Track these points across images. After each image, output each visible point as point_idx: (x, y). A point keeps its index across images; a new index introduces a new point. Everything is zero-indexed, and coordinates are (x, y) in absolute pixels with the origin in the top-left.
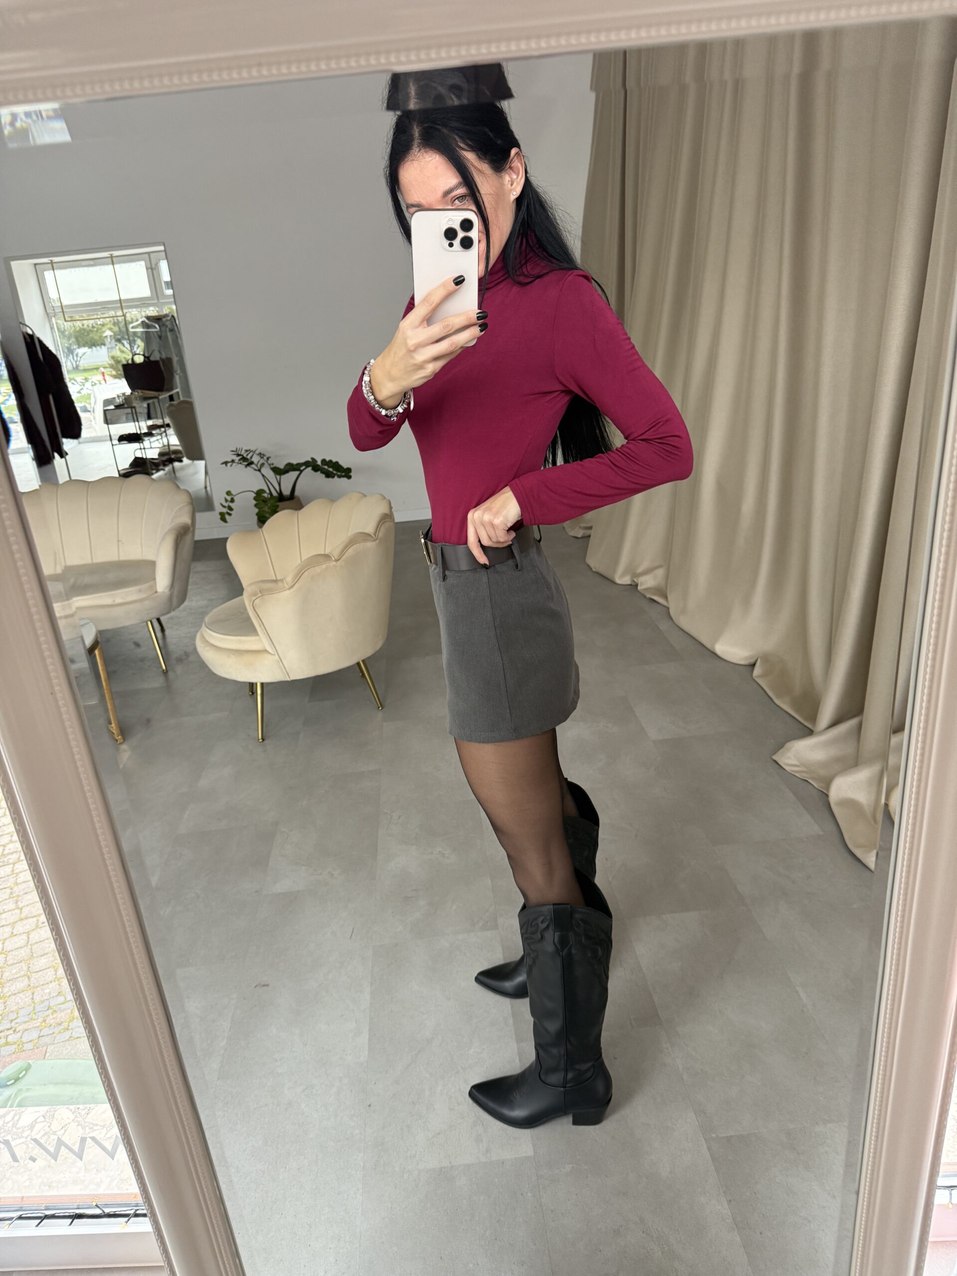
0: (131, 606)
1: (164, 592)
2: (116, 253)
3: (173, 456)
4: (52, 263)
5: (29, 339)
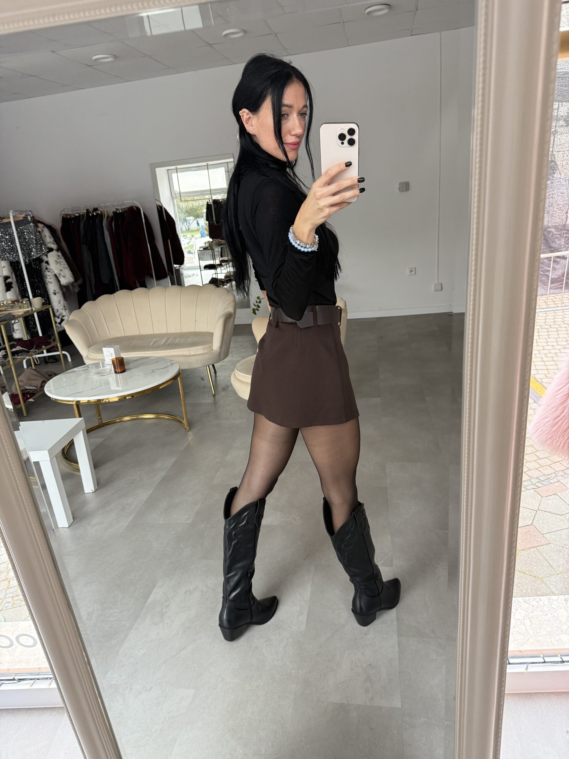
0: (199, 357)
1: (216, 350)
4: (176, 169)
5: (160, 209)
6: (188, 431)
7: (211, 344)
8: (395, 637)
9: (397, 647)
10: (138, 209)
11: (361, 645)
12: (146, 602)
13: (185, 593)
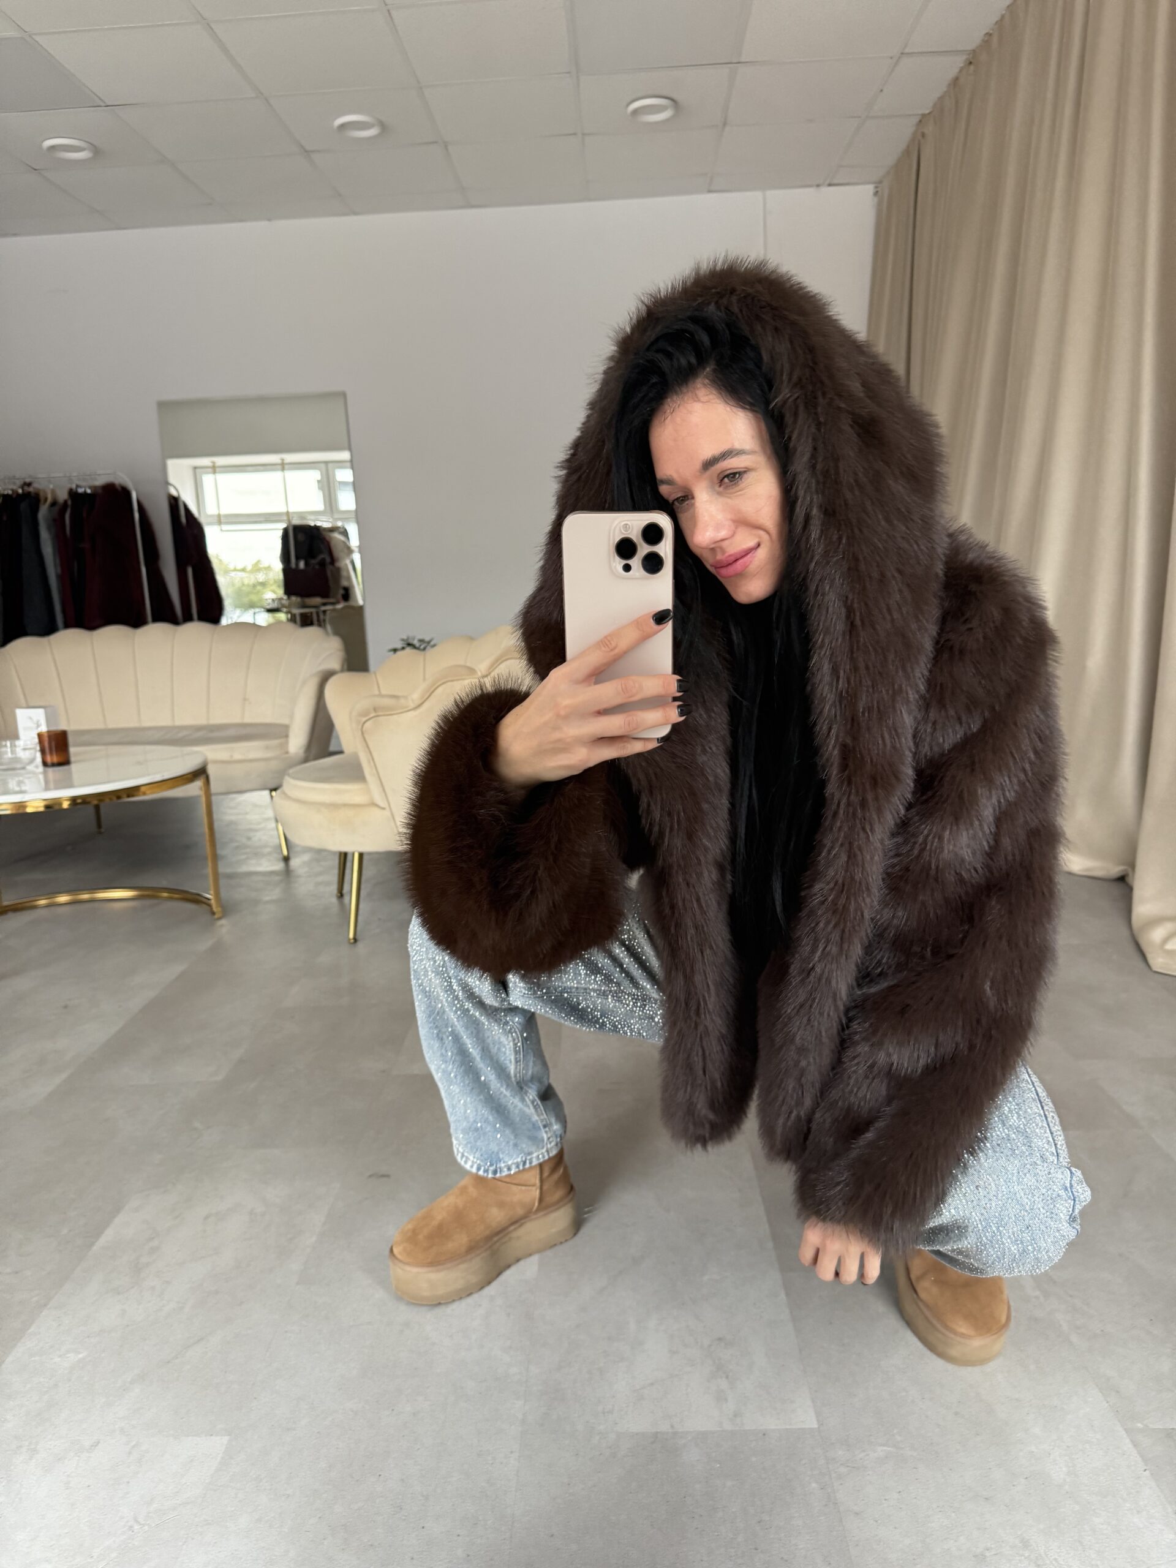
0: (253, 765)
2: (288, 458)
4: (214, 466)
5: (173, 501)
6: (219, 919)
7: (282, 740)
8: (775, 1274)
9: (783, 1295)
10: (125, 493)
11: (690, 1298)
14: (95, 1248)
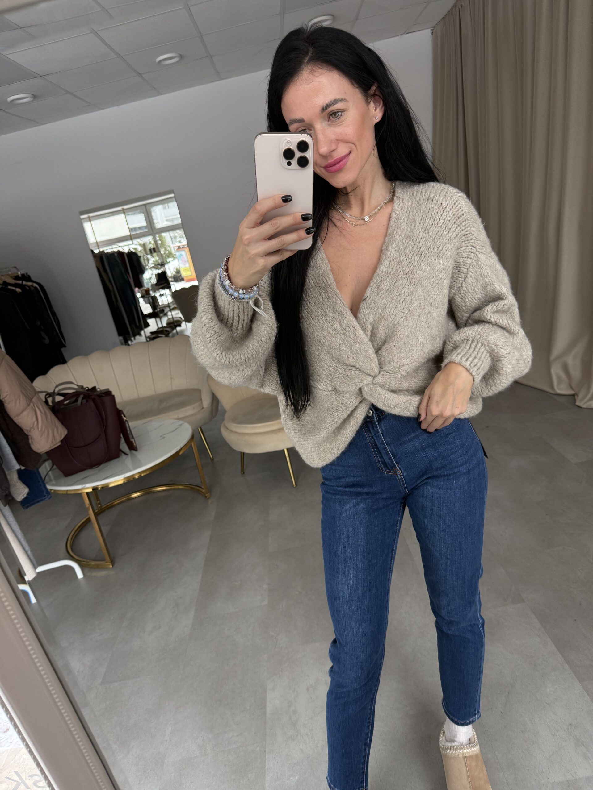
1: (208, 407)
2: (125, 207)
3: (176, 324)
4: (89, 217)
6: (209, 498)
7: (200, 401)
8: (578, 683)
9: (587, 696)
11: (546, 703)
12: (265, 713)
13: (308, 689)
14: (267, 715)
